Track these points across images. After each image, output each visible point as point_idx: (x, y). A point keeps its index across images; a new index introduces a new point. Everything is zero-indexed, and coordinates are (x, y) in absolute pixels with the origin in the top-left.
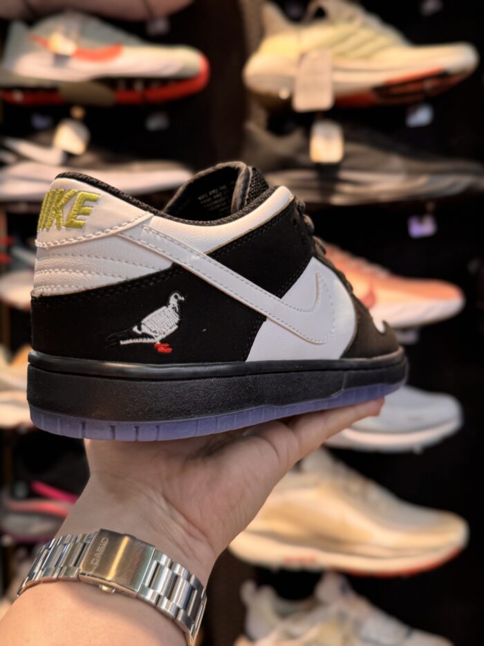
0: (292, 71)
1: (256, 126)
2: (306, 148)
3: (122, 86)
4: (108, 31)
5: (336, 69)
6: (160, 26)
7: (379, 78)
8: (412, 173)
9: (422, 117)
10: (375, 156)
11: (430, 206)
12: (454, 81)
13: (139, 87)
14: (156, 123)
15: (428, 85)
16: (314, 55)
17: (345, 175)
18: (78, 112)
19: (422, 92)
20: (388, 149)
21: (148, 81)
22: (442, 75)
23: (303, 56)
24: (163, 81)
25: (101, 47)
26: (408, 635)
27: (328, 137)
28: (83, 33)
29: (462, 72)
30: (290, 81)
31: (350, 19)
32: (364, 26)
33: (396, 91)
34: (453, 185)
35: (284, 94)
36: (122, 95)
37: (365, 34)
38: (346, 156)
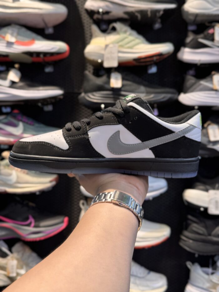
0: (103, 52)
1: (89, 73)
2: (108, 82)
3: (35, 55)
4: (29, 33)
5: (119, 52)
6: (50, 31)
7: (136, 56)
8: (148, 93)
9: (153, 70)
10: (134, 86)
11: (155, 105)
12: (165, 56)
13: (42, 56)
14: (48, 70)
15: (155, 58)
16: (111, 46)
17: (123, 93)
18: (17, 66)
19: (153, 61)
20: (140, 83)
21: (45, 54)
22: (160, 55)
23: (107, 46)
24: (52, 54)
25: (26, 40)
26: (149, 273)
27: (116, 79)
28: (18, 34)
29: (168, 53)
30: (102, 56)
31: (125, 32)
32: (130, 35)
33: (142, 60)
34: (164, 98)
35: (100, 61)
36: (35, 59)
37: (131, 38)
38: (123, 86)
